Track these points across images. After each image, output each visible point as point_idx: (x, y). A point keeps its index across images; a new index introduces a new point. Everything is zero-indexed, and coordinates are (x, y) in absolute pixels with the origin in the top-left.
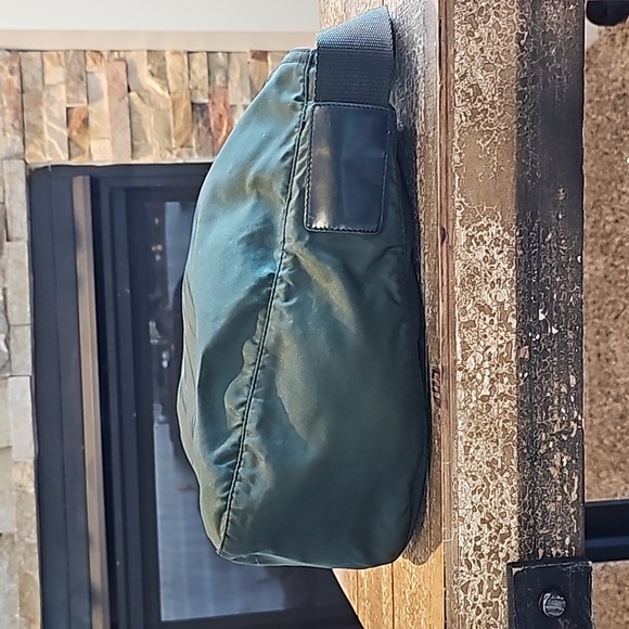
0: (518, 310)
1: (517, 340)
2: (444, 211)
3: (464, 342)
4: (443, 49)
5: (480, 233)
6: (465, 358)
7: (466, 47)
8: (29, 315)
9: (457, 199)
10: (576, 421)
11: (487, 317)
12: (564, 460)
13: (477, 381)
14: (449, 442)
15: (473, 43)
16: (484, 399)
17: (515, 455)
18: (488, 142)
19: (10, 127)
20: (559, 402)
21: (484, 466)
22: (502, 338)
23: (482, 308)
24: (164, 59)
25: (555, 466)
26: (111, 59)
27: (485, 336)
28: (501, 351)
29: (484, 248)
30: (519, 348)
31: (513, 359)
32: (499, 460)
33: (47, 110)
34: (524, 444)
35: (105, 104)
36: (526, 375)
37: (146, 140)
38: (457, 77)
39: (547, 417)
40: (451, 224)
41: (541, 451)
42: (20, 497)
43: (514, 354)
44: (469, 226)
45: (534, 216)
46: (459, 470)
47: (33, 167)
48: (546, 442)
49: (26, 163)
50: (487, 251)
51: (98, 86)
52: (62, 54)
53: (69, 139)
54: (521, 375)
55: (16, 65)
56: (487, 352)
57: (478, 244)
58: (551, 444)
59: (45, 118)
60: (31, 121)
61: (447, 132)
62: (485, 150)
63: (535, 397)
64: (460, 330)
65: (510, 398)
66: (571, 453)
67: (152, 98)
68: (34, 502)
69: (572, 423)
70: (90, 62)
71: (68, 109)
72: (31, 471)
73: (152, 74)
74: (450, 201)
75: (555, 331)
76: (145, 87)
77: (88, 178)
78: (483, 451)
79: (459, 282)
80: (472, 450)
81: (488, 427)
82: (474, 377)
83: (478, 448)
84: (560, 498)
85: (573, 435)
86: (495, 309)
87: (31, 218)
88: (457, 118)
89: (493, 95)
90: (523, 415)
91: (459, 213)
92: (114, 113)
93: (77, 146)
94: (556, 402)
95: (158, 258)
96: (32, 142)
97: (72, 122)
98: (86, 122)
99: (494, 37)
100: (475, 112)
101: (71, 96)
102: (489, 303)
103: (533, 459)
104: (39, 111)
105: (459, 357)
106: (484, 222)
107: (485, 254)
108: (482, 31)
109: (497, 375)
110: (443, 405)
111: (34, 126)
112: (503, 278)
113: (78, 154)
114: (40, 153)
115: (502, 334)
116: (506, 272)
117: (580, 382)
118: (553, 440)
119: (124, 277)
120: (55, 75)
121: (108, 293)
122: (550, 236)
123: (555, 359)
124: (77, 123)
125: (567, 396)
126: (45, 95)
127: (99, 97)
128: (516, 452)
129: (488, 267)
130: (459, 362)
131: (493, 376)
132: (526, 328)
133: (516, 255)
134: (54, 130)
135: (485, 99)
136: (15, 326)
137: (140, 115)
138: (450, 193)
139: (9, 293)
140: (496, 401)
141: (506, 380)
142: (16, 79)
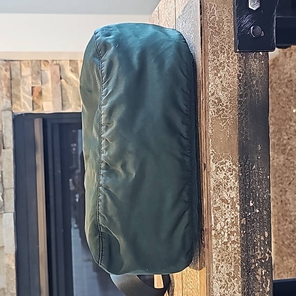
0: (240, 201)
1: (240, 215)
2: (205, 156)
3: (215, 217)
4: (204, 82)
5: (222, 166)
6: (216, 224)
7: (214, 81)
8: (13, 184)
9: (211, 150)
10: (268, 253)
11: (226, 205)
12: (263, 272)
13: (222, 235)
14: (209, 264)
15: (217, 79)
16: (225, 243)
17: (240, 270)
18: (225, 124)
19: (5, 96)
20: (260, 244)
21: (225, 275)
22: (233, 215)
23: (223, 200)
24: (77, 64)
25: (259, 275)
26: (53, 64)
27: (225, 214)
28: (233, 221)
29: (224, 172)
30: (241, 219)
31: (238, 224)
32: (233, 273)
33: (23, 88)
34: (244, 264)
35: (50, 85)
36: (244, 232)
37: (69, 101)
38: (210, 95)
39: (255, 252)
40: (208, 162)
41: (252, 268)
42: (8, 270)
43: (239, 222)
44: (217, 162)
45: (247, 158)
46: (214, 278)
47: (16, 114)
48: (255, 264)
49: (13, 113)
50: (225, 174)
51: (47, 77)
52: (30, 62)
53: (33, 101)
54: (242, 232)
55: (8, 67)
56: (226, 221)
57: (221, 171)
58: (257, 264)
59: (22, 91)
60: (15, 93)
61: (206, 120)
62: (224, 128)
63: (249, 242)
64: (213, 211)
65: (238, 243)
66: (266, 268)
67: (72, 82)
68: (15, 273)
69: (266, 254)
70: (43, 65)
71: (32, 87)
72: (13, 258)
73: (72, 71)
74: (208, 151)
75: (258, 211)
76: (69, 77)
77: (41, 119)
78: (225, 268)
79: (212, 188)
80: (219, 268)
81: (227, 257)
82: (220, 233)
83: (222, 267)
84: (261, 290)
85: (267, 260)
86: (229, 201)
87: (15, 138)
88: (210, 113)
89: (227, 103)
90: (243, 251)
91: (212, 156)
92: (54, 89)
93: (37, 104)
94: (259, 244)
95: (74, 149)
96: (15, 103)
97: (34, 94)
98: (41, 93)
99: (227, 76)
100: (218, 110)
101: (34, 81)
102: (227, 198)
103: (249, 271)
104: (19, 88)
105: (213, 224)
106: (223, 160)
107: (224, 175)
108: (221, 73)
109: (231, 232)
110: (206, 246)
111: (17, 95)
112: (233, 186)
113: (37, 108)
114: (19, 108)
115: (233, 213)
116: (234, 184)
117: (270, 235)
118: (258, 262)
119: (58, 165)
120: (26, 72)
121: (51, 173)
122: (254, 167)
123: (258, 224)
124: (37, 94)
125: (264, 241)
126: (21, 81)
127: (47, 82)
128: (240, 268)
129: (226, 182)
130: (213, 226)
131: (229, 233)
132: (244, 210)
133: (239, 176)
134: (26, 97)
135: (223, 104)
136: (7, 189)
137: (66, 90)
138: (207, 147)
139: (4, 173)
140: (231, 244)
141: (235, 234)
142: (8, 74)
